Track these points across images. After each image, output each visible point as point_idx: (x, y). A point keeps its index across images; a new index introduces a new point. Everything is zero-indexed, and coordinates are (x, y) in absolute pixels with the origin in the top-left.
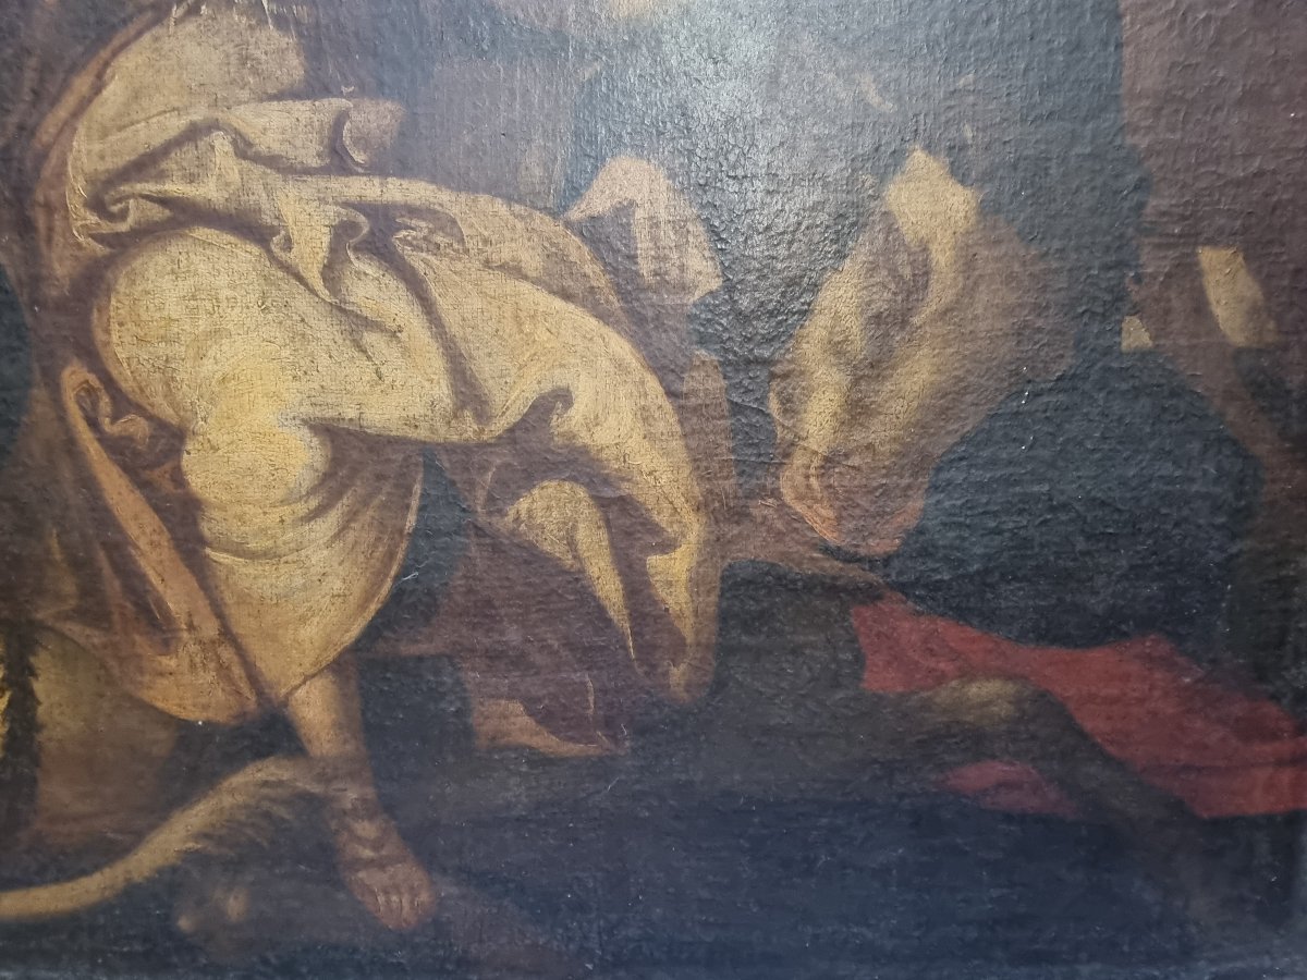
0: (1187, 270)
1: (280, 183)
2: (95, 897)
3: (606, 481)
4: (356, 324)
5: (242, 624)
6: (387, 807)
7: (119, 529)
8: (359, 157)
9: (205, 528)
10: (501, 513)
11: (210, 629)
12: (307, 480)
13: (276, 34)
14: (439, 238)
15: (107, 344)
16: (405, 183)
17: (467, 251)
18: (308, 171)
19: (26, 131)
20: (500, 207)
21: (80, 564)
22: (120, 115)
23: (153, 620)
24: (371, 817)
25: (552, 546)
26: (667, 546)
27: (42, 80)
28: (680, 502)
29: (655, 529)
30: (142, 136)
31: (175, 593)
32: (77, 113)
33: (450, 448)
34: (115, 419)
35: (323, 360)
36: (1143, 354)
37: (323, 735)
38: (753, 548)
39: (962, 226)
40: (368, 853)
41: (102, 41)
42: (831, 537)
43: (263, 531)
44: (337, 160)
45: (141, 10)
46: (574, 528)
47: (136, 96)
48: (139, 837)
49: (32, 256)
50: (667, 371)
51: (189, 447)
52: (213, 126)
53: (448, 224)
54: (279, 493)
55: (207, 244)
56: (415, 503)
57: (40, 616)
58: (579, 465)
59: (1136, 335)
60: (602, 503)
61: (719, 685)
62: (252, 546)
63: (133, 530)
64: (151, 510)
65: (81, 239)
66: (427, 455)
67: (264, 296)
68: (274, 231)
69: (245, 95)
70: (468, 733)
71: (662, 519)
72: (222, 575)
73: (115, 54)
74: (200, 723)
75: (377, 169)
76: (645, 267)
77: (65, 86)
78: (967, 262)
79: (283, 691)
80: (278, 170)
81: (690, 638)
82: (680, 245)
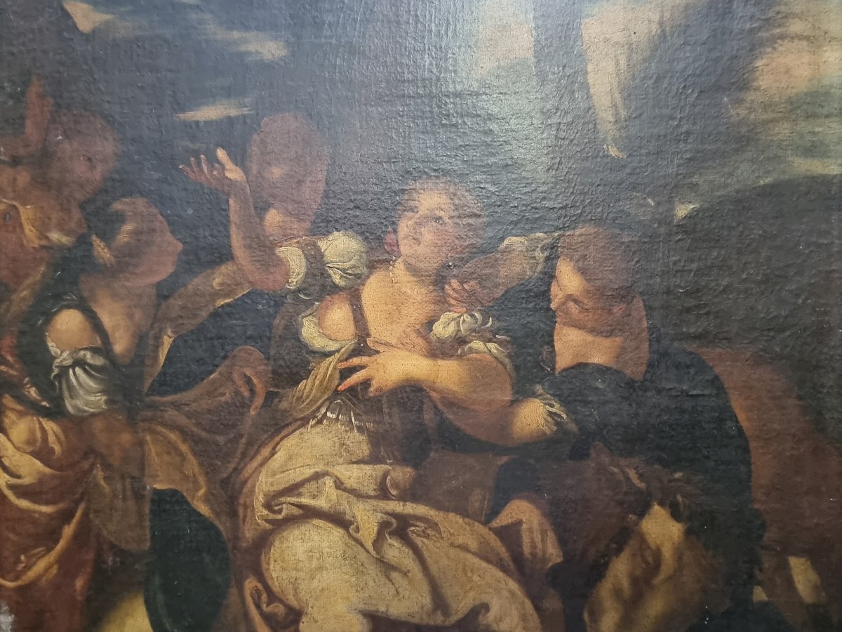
0: (784, 567)
1: (355, 501)
4: (387, 568)
8: (394, 492)
13: (357, 435)
14: (429, 531)
15: (268, 569)
16: (415, 505)
17: (442, 538)
18: (369, 497)
19: (237, 471)
20: (460, 520)
22: (282, 466)
27: (246, 449)
30: (292, 476)
32: (262, 465)
35: (371, 583)
36: (765, 605)
39: (676, 539)
44: (383, 493)
45: (296, 420)
47: (290, 458)
49: (236, 528)
52: (326, 474)
53: (434, 525)
55: (319, 527)
59: (759, 595)
65: (259, 521)
67: (345, 553)
68: (351, 523)
69: (341, 461)
73: (282, 439)
75: (402, 498)
76: (527, 550)
77: (257, 452)
78: (679, 556)
80: (355, 496)
82: (543, 541)
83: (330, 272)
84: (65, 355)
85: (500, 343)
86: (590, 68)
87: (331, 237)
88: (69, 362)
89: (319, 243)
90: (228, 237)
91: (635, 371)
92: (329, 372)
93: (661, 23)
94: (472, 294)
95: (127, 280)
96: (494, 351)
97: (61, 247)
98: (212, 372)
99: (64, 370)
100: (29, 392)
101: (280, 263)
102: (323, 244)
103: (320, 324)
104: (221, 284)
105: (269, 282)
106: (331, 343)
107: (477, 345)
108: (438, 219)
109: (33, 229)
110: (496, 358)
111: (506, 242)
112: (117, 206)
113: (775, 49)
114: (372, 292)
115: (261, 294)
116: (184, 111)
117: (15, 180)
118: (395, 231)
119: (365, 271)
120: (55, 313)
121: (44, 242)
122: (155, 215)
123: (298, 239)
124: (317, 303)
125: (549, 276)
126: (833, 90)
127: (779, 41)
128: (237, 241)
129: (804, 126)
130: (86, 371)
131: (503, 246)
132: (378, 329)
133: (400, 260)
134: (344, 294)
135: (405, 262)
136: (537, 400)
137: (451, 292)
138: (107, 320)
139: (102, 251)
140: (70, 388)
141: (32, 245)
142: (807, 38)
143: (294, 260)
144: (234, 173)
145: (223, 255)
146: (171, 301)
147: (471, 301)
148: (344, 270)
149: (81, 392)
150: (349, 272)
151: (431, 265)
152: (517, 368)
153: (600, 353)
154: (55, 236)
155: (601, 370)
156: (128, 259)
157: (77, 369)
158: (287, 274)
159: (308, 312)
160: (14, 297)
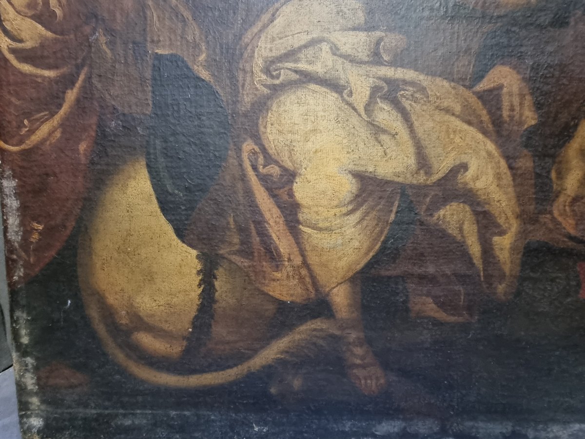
1: (350, 67)
3: (478, 204)
5: (313, 259)
6: (369, 342)
7: (262, 215)
8: (386, 58)
9: (301, 217)
10: (431, 215)
11: (298, 260)
12: (349, 197)
15: (265, 133)
16: (405, 71)
17: (429, 102)
20: (446, 83)
21: (242, 230)
22: (281, 32)
23: (272, 255)
24: (361, 346)
25: (453, 231)
26: (502, 233)
28: (510, 214)
29: (498, 226)
30: (290, 42)
31: (284, 244)
32: (261, 31)
33: (412, 186)
34: (264, 166)
37: (343, 309)
38: (539, 236)
40: (358, 362)
42: (573, 232)
43: (326, 219)
46: (463, 223)
47: (289, 24)
48: (256, 351)
50: (509, 158)
51: (297, 180)
53: (422, 89)
54: (335, 203)
55: (314, 92)
56: (395, 209)
57: (221, 252)
58: (469, 197)
60: (476, 213)
61: (518, 294)
62: (321, 225)
63: (267, 216)
64: (276, 207)
65: (258, 86)
66: (402, 190)
67: (338, 116)
69: (337, 27)
70: (407, 310)
71: (501, 221)
72: (306, 237)
74: (289, 302)
77: (258, 18)
79: (327, 289)
81: (508, 273)
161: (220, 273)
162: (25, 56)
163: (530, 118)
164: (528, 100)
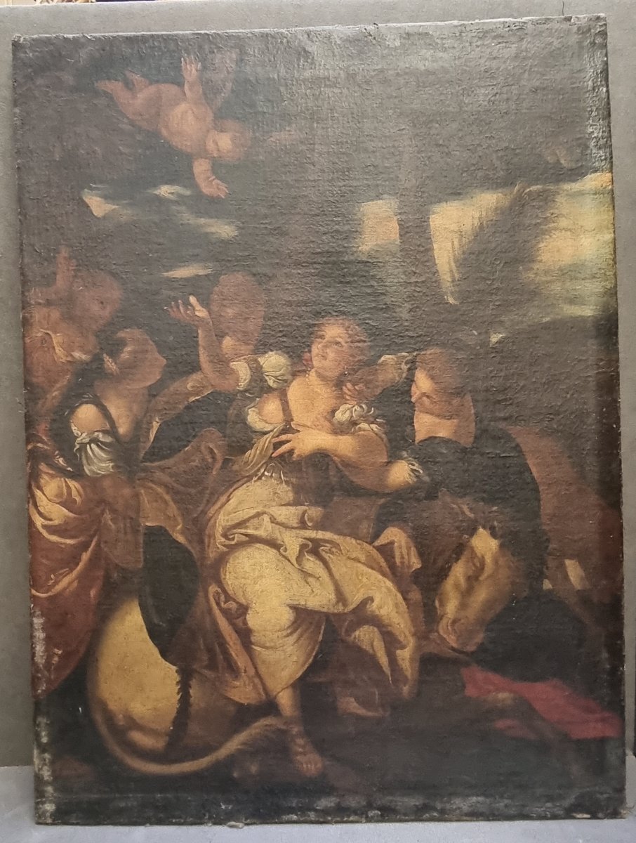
0: (562, 566)
1: (284, 531)
2: (204, 766)
3: (384, 626)
4: (306, 575)
5: (262, 670)
6: (307, 733)
8: (310, 524)
9: (253, 639)
10: (350, 636)
11: (252, 672)
12: (288, 623)
13: (285, 486)
14: (334, 550)
15: (225, 579)
16: (324, 532)
17: (342, 554)
18: (293, 528)
19: (204, 512)
20: (353, 541)
21: (210, 650)
22: (234, 508)
23: (233, 669)
24: (302, 738)
25: (366, 646)
26: (403, 647)
27: (210, 498)
28: (407, 633)
29: (400, 642)
30: (241, 515)
31: (241, 660)
32: (221, 508)
33: (334, 614)
34: (225, 603)
35: (295, 586)
36: (550, 591)
37: (287, 709)
38: (431, 648)
39: (494, 551)
40: (300, 750)
41: (231, 486)
42: (455, 645)
43: (272, 640)
44: (303, 525)
45: (244, 477)
46: (373, 641)
47: (240, 503)
48: (220, 745)
49: (203, 551)
51: (249, 612)
52: (264, 513)
53: (336, 545)
54: (278, 628)
55: (260, 549)
56: (322, 632)
57: (195, 667)
58: (375, 621)
59: (547, 585)
60: (383, 633)
61: (419, 694)
62: (268, 645)
63: (228, 639)
64: (234, 632)
65: (219, 546)
66: (327, 616)
67: (277, 566)
68: (281, 546)
69: (274, 504)
70: (335, 709)
71: (401, 638)
72: (257, 653)
73: (234, 490)
74: (246, 704)
75: (316, 528)
76: (398, 560)
77: (218, 499)
78: (496, 562)
79: (275, 694)
80: (284, 527)
81: (409, 677)
82: (408, 554)
83: (267, 378)
84: (84, 435)
85: (379, 424)
86: (435, 246)
87: (267, 355)
88: (87, 440)
89: (259, 359)
90: (198, 355)
91: (467, 441)
92: (266, 445)
93: (480, 218)
94: (360, 392)
95: (128, 384)
96: (375, 429)
97: (82, 362)
98: (186, 446)
99: (83, 446)
100: (58, 461)
101: (233, 372)
102: (261, 360)
103: (259, 413)
104: (193, 387)
105: (226, 385)
106: (267, 425)
107: (364, 425)
108: (338, 343)
109: (61, 349)
110: (376, 434)
111: (383, 359)
112: (121, 334)
113: (551, 236)
114: (295, 392)
115: (220, 393)
116: (167, 271)
117: (49, 315)
118: (310, 351)
119: (290, 377)
120: (77, 407)
121: (69, 359)
122: (147, 340)
123: (245, 357)
124: (258, 399)
125: (410, 380)
126: (586, 263)
127: (553, 232)
128: (203, 358)
129: (568, 285)
130: (98, 446)
131: (380, 361)
132: (298, 417)
133: (313, 370)
134: (276, 393)
135: (316, 371)
136: (403, 461)
137: (347, 391)
138: (113, 411)
139: (110, 364)
140: (88, 457)
141: (61, 360)
142: (570, 230)
143: (242, 370)
144: (201, 312)
145: (195, 367)
146: (158, 398)
147: (359, 397)
148: (276, 377)
149: (95, 461)
150: (279, 378)
151: (333, 374)
152: (390, 441)
153: (444, 430)
154: (77, 354)
155: (445, 441)
156: (129, 370)
157: (92, 445)
158: (238, 380)
159: (252, 405)
160: (48, 396)
161: (193, 683)
162: (53, 530)
163: (416, 563)
164: (413, 551)
